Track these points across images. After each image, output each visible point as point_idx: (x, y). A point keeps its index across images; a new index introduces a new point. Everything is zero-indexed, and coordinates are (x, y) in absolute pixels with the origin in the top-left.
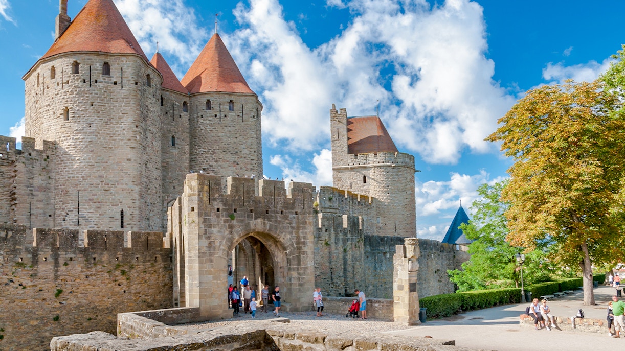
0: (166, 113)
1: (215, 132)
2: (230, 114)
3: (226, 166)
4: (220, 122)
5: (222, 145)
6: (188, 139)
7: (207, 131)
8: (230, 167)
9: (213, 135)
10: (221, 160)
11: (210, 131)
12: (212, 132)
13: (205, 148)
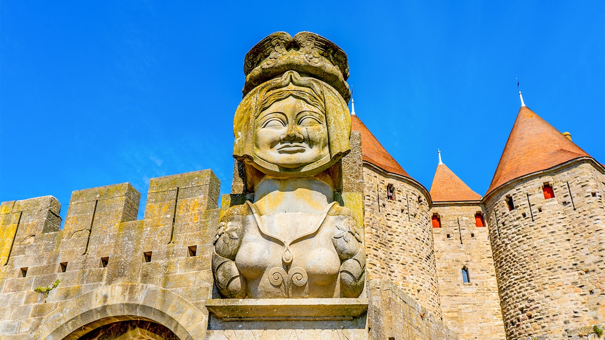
0: (448, 236)
1: (528, 241)
2: (547, 204)
3: (558, 293)
4: (533, 224)
5: (543, 260)
6: (493, 267)
7: (515, 244)
8: (566, 295)
9: (526, 247)
10: (547, 286)
11: (519, 242)
12: (522, 243)
13: (516, 274)
